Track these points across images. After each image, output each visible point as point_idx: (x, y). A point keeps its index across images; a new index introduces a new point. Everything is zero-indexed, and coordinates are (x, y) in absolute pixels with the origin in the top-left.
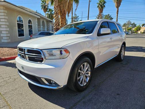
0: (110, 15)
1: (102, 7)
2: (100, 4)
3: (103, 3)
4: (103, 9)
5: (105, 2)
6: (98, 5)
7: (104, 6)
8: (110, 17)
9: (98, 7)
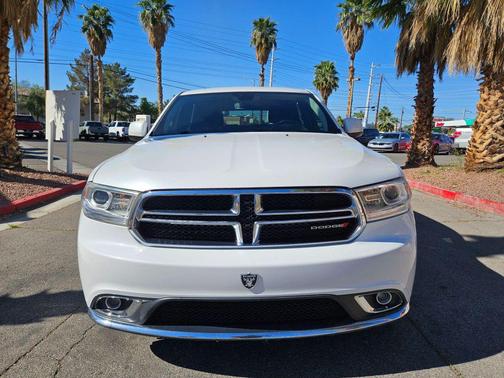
0: (122, 67)
1: (101, 36)
2: (91, 22)
3: (102, 19)
4: (105, 43)
5: (109, 19)
6: (82, 23)
7: (109, 33)
8: (123, 73)
9: (84, 30)
